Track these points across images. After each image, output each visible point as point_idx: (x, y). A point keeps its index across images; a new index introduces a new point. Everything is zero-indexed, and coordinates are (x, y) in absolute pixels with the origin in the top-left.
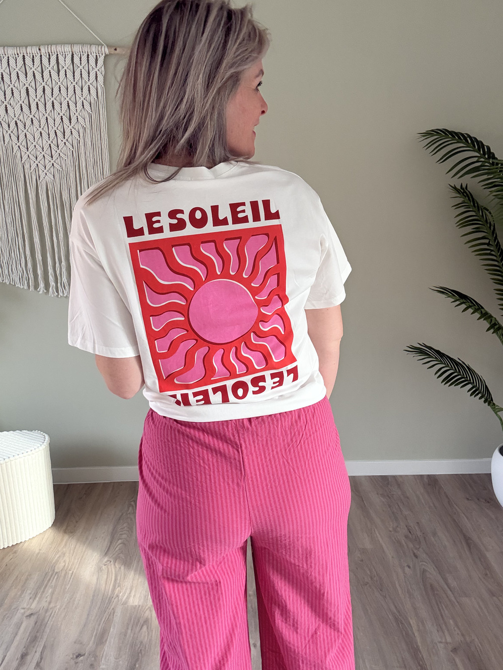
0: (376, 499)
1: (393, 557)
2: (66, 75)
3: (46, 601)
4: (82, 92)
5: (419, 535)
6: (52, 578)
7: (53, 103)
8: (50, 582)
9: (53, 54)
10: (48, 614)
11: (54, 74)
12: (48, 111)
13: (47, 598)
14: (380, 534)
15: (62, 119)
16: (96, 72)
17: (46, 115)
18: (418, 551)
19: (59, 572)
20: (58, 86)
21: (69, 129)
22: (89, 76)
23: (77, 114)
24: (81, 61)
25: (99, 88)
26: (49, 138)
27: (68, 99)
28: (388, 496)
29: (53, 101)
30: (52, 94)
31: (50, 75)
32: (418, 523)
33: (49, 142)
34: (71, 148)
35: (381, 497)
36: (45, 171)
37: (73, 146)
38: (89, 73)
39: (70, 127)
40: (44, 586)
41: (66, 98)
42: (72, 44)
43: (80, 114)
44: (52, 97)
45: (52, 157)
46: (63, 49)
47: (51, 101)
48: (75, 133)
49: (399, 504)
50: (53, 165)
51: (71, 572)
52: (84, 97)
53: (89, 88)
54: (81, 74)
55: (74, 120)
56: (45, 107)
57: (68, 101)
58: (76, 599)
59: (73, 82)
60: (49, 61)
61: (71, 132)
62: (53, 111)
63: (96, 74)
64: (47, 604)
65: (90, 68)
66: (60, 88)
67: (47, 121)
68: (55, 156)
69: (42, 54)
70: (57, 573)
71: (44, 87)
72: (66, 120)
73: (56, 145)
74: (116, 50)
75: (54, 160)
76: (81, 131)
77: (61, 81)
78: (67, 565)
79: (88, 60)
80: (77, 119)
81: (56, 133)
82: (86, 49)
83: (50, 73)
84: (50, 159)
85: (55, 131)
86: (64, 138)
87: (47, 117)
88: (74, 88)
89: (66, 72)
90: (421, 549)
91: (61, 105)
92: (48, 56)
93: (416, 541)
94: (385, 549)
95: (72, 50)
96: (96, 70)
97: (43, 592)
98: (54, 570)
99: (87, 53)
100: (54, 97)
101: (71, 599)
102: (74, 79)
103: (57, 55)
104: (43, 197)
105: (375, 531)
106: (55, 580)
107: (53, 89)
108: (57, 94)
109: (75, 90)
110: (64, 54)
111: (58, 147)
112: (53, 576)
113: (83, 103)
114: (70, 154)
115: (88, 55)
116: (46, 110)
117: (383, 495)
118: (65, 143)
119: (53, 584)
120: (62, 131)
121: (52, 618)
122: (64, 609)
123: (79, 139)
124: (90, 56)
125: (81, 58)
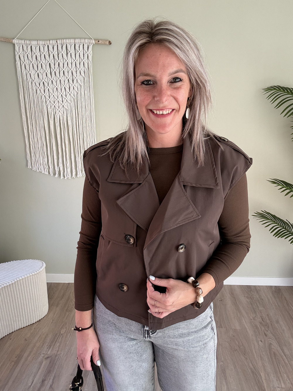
0: (243, 299)
1: (252, 335)
2: (71, 56)
3: (56, 350)
4: (80, 65)
5: (268, 322)
6: (59, 337)
7: (64, 72)
8: (58, 339)
9: (64, 44)
10: (57, 357)
11: (65, 56)
12: (61, 76)
13: (56, 348)
14: (245, 321)
15: (68, 80)
16: (88, 54)
17: (60, 78)
18: (268, 332)
19: (63, 334)
20: (67, 62)
21: (73, 86)
22: (84, 56)
23: (77, 78)
24: (79, 48)
25: (89, 63)
26: (61, 91)
27: (72, 70)
28: (251, 298)
29: (64, 71)
30: (63, 67)
31: (62, 56)
32: (268, 315)
33: (62, 94)
34: (73, 97)
35: (246, 298)
36: (59, 110)
37: (74, 96)
38: (84, 55)
39: (73, 85)
40: (55, 342)
41: (71, 69)
42: (75, 38)
43: (79, 78)
44: (63, 68)
45: (63, 102)
46: (70, 42)
47: (62, 71)
48: (76, 88)
49: (257, 303)
50: (63, 106)
51: (69, 334)
52: (81, 68)
53: (84, 63)
54: (79, 55)
55: (75, 81)
56: (59, 74)
57: (72, 71)
58: (72, 350)
59: (75, 60)
60: (62, 48)
61: (74, 88)
62: (63, 76)
63: (88, 55)
64: (56, 352)
65: (84, 51)
66: (68, 63)
67: (60, 82)
68: (65, 101)
69: (58, 44)
70: (62, 334)
71: (59, 62)
72: (71, 81)
73: (65, 95)
74: (99, 41)
75: (64, 103)
76: (79, 87)
77: (68, 60)
78: (67, 330)
79: (83, 47)
80: (77, 80)
81: (65, 88)
82: (83, 41)
83: (62, 55)
84: (62, 103)
85: (65, 87)
86: (70, 91)
87: (60, 80)
88: (76, 63)
89: (71, 54)
90: (268, 331)
91: (68, 73)
92: (61, 46)
93: (267, 326)
94: (248, 330)
95: (74, 42)
96: (88, 53)
97: (54, 345)
98: (60, 333)
99: (83, 43)
100: (64, 68)
101: (69, 350)
102: (75, 58)
103: (66, 44)
104: (57, 124)
105: (242, 318)
106: (61, 338)
107: (64, 64)
108: (66, 67)
109: (76, 64)
110: (70, 44)
111: (66, 96)
112: (60, 336)
113: (80, 72)
114: (72, 100)
115: (83, 45)
116: (60, 76)
117: (247, 297)
118: (70, 94)
119: (60, 341)
120: (69, 87)
121: (59, 360)
122: (66, 355)
123: (78, 92)
124: (85, 45)
125: (79, 46)
